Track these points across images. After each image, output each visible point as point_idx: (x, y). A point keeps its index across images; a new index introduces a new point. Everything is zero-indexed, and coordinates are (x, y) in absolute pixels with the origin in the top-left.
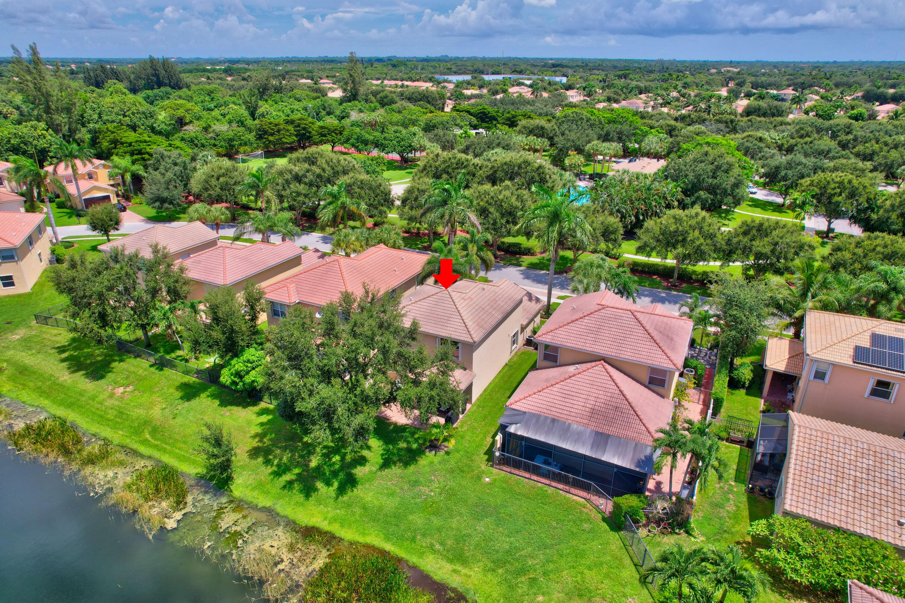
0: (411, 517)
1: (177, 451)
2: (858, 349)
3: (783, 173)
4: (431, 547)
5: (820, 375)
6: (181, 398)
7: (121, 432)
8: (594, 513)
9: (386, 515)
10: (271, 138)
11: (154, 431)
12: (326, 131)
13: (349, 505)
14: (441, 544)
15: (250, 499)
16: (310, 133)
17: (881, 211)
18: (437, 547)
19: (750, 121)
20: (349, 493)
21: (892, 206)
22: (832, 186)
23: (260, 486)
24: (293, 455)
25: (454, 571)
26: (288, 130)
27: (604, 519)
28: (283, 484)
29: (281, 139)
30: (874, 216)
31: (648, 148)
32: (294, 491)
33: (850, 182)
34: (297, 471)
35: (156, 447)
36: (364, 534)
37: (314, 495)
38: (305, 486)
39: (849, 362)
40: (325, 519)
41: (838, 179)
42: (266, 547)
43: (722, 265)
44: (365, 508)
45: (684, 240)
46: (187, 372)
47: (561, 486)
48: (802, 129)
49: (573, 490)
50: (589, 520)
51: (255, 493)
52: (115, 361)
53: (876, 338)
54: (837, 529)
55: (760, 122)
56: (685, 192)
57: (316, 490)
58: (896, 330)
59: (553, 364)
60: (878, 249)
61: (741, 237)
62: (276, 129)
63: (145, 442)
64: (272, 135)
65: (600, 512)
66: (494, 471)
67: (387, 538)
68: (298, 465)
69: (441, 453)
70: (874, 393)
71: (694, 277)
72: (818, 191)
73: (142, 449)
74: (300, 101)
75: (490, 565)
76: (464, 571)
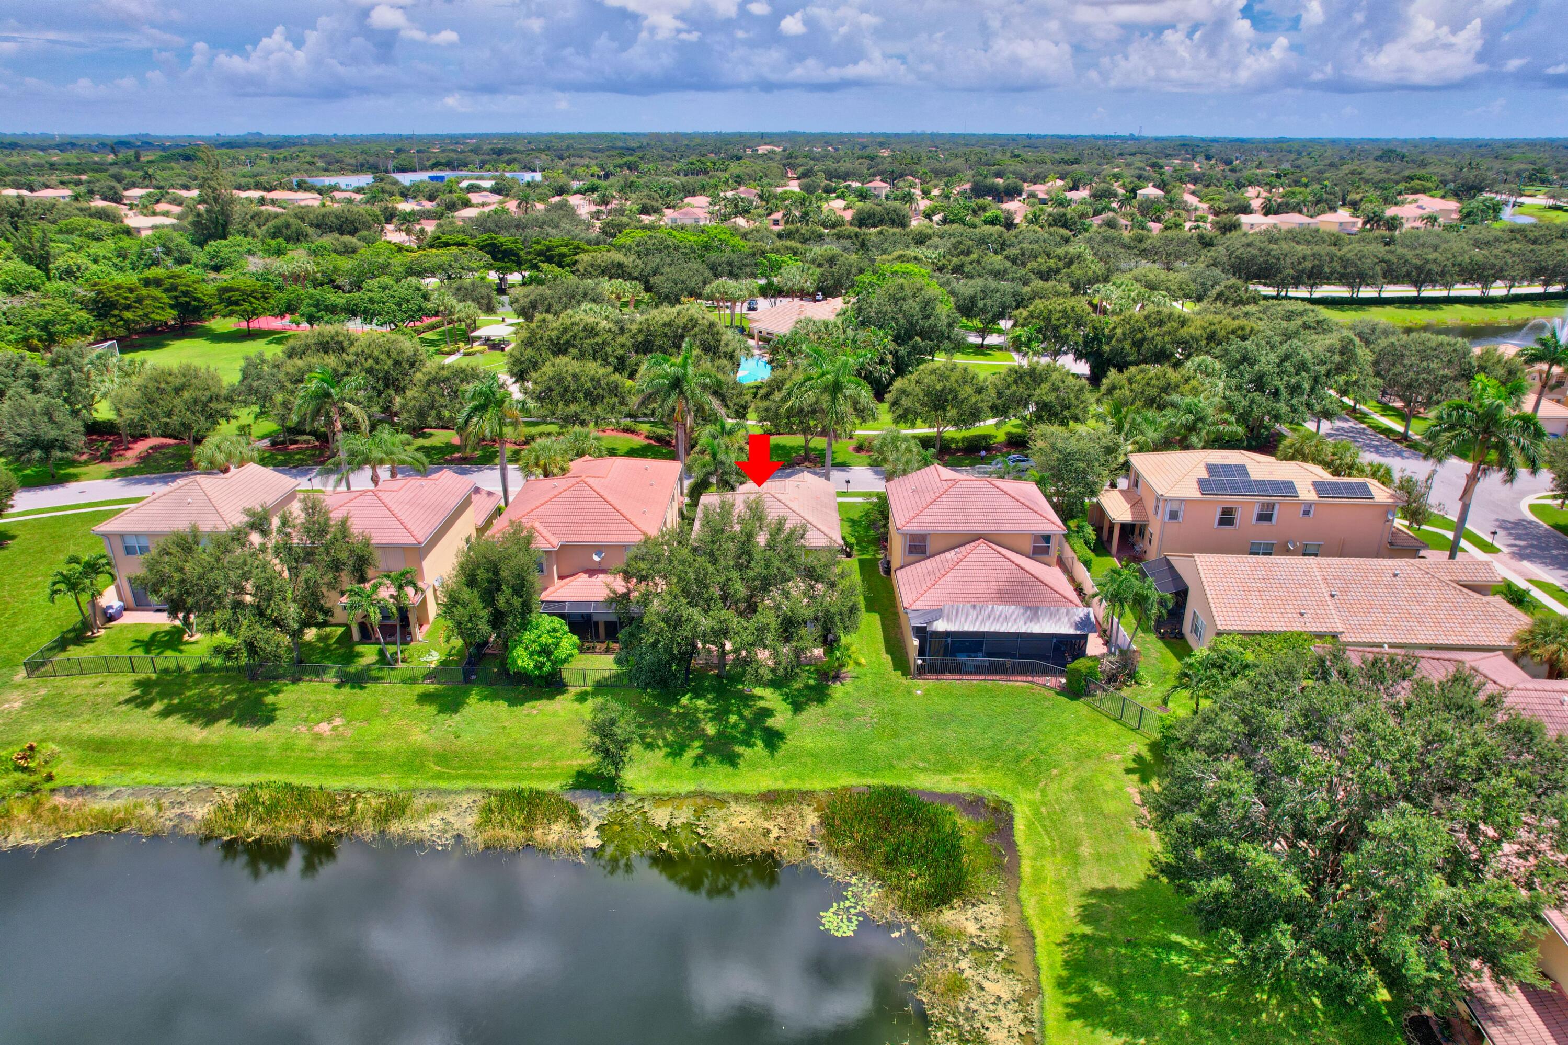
0: (872, 747)
1: (503, 772)
2: (1201, 482)
3: (981, 304)
4: (915, 767)
5: (1174, 515)
6: (439, 712)
7: (387, 776)
8: (1045, 692)
9: (842, 754)
10: (128, 315)
11: (442, 758)
12: (236, 296)
13: (791, 759)
14: (923, 761)
15: (665, 790)
16: (200, 300)
17: (1113, 342)
18: (921, 765)
19: (881, 233)
20: (784, 747)
21: (1124, 334)
22: (1057, 315)
23: (662, 774)
24: (675, 731)
25: (954, 779)
26: (155, 299)
27: (1058, 694)
28: (691, 762)
29: (146, 315)
30: (1106, 348)
31: (790, 284)
32: (713, 765)
33: (1073, 309)
34: (697, 744)
35: (464, 777)
36: (834, 779)
37: (741, 762)
38: (722, 755)
39: (1197, 495)
40: (776, 779)
41: (1059, 308)
42: (735, 823)
43: (996, 424)
44: (815, 756)
45: (955, 398)
46: (413, 680)
47: (997, 678)
48: (960, 243)
49: (1014, 678)
50: (1045, 699)
51: (664, 782)
52: (266, 694)
53: (1211, 468)
54: (1261, 634)
55: (894, 234)
56: (897, 339)
57: (739, 756)
58: (1223, 457)
59: (922, 556)
60: (1154, 382)
61: (1014, 388)
62: (132, 297)
63: (439, 776)
64: (128, 308)
65: (1051, 688)
66: (921, 682)
67: (862, 774)
68: (692, 739)
69: (848, 681)
70: (1222, 522)
71: (953, 446)
72: (1042, 323)
73: (443, 784)
74: (98, 239)
75: (985, 764)
76: (963, 777)
